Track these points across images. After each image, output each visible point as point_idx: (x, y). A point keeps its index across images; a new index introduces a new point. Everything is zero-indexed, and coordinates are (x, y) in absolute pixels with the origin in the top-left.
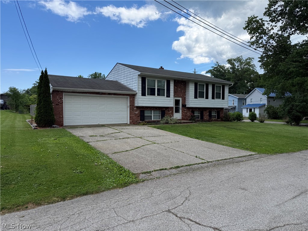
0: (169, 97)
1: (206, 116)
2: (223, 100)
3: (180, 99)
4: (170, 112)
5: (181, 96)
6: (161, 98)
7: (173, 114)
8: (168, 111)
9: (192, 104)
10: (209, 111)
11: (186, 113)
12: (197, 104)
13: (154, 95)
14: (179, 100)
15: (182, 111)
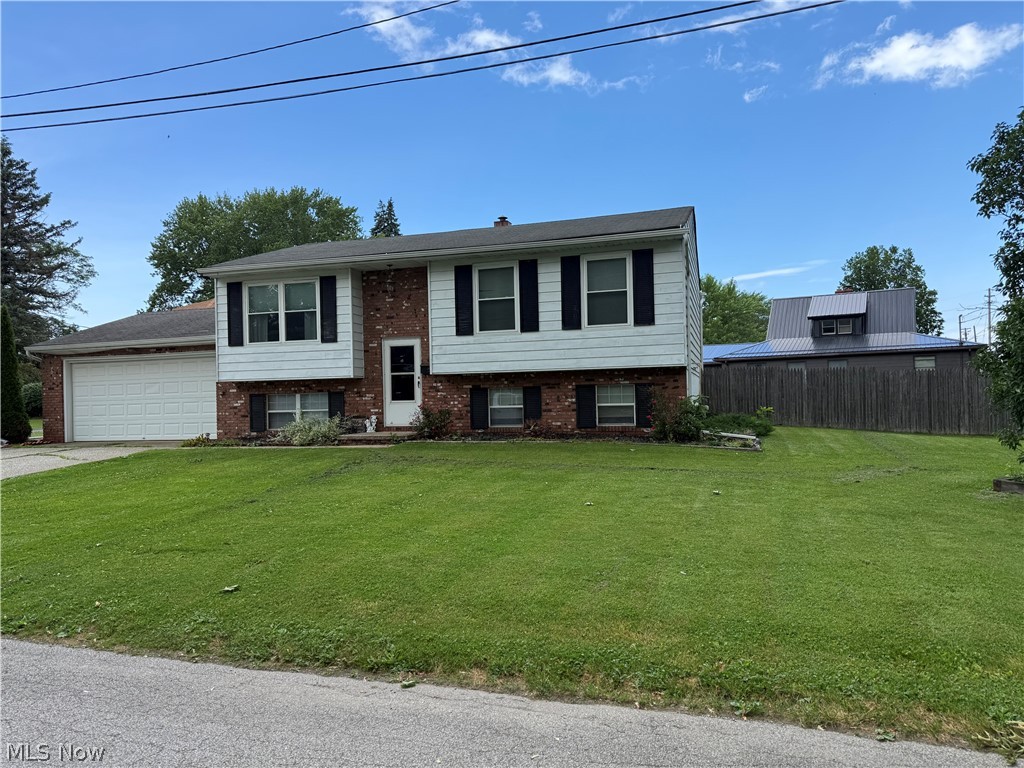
0: (335, 340)
1: (560, 409)
2: (646, 329)
3: (416, 343)
4: (368, 397)
5: (416, 331)
6: (301, 348)
7: (382, 407)
8: (358, 393)
9: (445, 359)
10: (578, 388)
11: (445, 400)
12: (472, 357)
13: (276, 338)
14: (411, 349)
15: (424, 394)
